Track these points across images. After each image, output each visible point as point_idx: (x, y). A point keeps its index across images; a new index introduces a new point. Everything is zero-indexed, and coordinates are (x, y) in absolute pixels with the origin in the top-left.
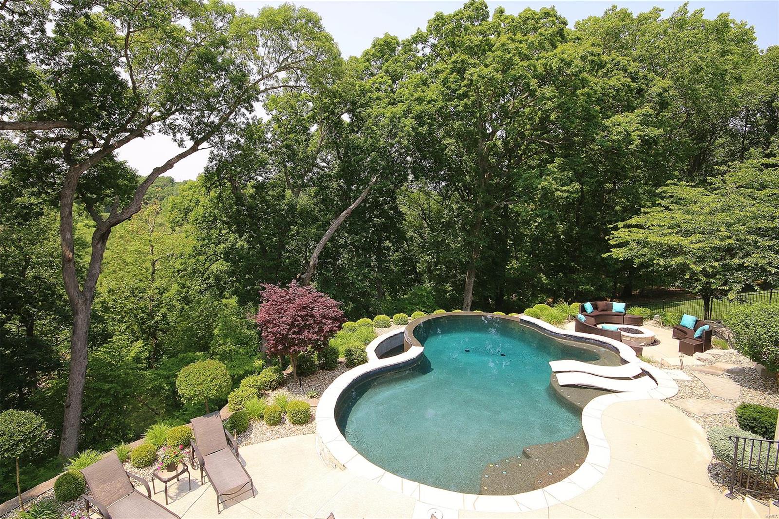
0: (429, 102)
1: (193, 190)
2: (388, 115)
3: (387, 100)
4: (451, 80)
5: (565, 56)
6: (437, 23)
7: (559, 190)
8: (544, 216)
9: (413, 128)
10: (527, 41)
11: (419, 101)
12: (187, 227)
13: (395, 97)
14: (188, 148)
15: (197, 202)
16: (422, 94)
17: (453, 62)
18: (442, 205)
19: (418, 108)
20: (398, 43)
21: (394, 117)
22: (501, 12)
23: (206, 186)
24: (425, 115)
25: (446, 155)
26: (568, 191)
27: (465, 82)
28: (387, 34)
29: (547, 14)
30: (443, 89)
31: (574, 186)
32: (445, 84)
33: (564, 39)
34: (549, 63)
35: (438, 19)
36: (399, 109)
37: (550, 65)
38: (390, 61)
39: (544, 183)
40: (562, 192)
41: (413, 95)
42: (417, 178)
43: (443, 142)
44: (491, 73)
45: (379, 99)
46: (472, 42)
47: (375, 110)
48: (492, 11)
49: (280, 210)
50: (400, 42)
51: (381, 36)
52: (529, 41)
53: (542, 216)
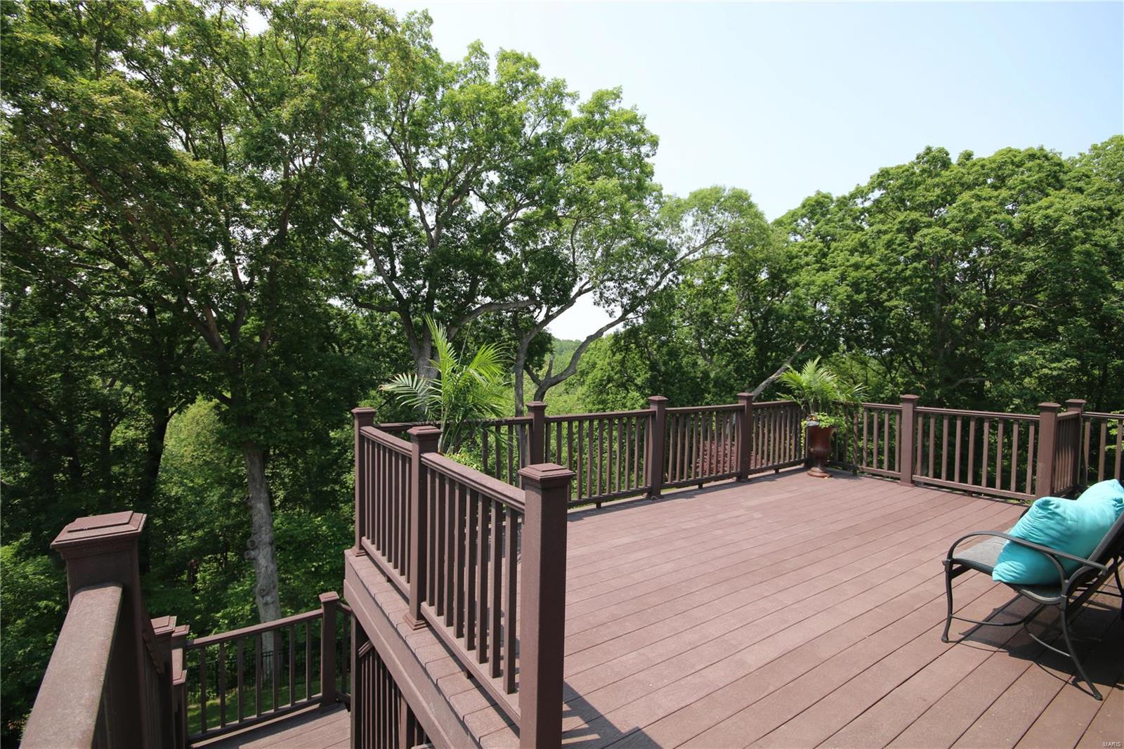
0: (868, 268)
1: (590, 352)
2: (818, 283)
3: (817, 266)
4: (897, 242)
5: (1050, 212)
6: (880, 179)
7: (1046, 367)
8: (1025, 397)
9: (848, 296)
10: (997, 197)
11: (856, 267)
12: (581, 390)
13: (827, 262)
14: (617, 318)
15: (594, 365)
16: (860, 259)
17: (900, 223)
18: (885, 377)
19: (854, 274)
20: (832, 201)
21: (826, 285)
22: (968, 156)
23: (612, 350)
24: (863, 282)
25: (889, 322)
26: (1060, 369)
27: (915, 244)
28: (818, 193)
29: (1032, 157)
30: (887, 252)
31: (1069, 363)
32: (890, 246)
33: (1059, 185)
34: (1031, 218)
35: (883, 175)
36: (831, 275)
37: (1032, 220)
38: (822, 223)
39: (1023, 358)
40: (1050, 369)
41: (848, 261)
42: (850, 348)
43: (887, 304)
44: (948, 235)
45: (807, 264)
46: (926, 199)
47: (803, 277)
48: (954, 158)
49: (695, 377)
50: (835, 199)
51: (812, 194)
52: (1000, 197)
53: (1020, 397)
